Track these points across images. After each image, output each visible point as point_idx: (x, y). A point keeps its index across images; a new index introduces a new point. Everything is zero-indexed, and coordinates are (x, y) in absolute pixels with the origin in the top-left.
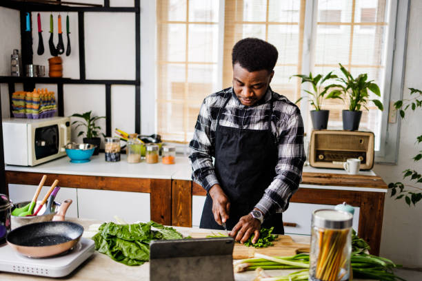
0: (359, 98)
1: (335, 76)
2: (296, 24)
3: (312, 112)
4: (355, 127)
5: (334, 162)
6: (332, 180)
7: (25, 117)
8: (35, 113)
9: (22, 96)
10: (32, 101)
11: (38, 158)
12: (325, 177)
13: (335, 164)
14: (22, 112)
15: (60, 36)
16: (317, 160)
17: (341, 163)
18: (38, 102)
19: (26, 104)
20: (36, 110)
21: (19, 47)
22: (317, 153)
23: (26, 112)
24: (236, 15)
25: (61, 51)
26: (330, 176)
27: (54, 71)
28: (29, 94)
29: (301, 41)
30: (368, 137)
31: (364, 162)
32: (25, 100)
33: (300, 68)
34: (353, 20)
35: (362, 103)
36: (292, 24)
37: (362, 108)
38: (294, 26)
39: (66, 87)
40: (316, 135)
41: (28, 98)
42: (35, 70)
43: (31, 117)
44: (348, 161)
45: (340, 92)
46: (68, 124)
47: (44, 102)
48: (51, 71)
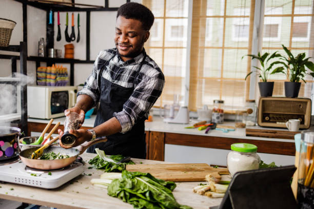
0: (298, 73)
1: (279, 55)
2: (248, 17)
3: (260, 83)
4: (295, 95)
5: (278, 123)
6: (277, 134)
7: (45, 85)
8: (52, 82)
9: (44, 70)
10: (50, 73)
11: (53, 113)
12: (271, 132)
13: (279, 124)
14: (43, 81)
15: (73, 28)
16: (264, 120)
17: (283, 123)
18: (55, 74)
19: (46, 76)
20: (53, 79)
21: (44, 36)
22: (264, 115)
23: (46, 81)
24: (201, 11)
25: (73, 39)
26: (275, 132)
27: (68, 54)
28: (49, 68)
29: (251, 30)
30: (306, 103)
31: (302, 122)
32: (46, 72)
33: (250, 50)
34: (293, 12)
35: (301, 77)
36: (244, 17)
37: (301, 81)
38: (246, 18)
39: (76, 66)
40: (263, 101)
41: (48, 71)
42: (55, 53)
43: (50, 85)
44: (290, 121)
45: (282, 68)
46: (76, 91)
47: (59, 74)
48: (66, 54)
